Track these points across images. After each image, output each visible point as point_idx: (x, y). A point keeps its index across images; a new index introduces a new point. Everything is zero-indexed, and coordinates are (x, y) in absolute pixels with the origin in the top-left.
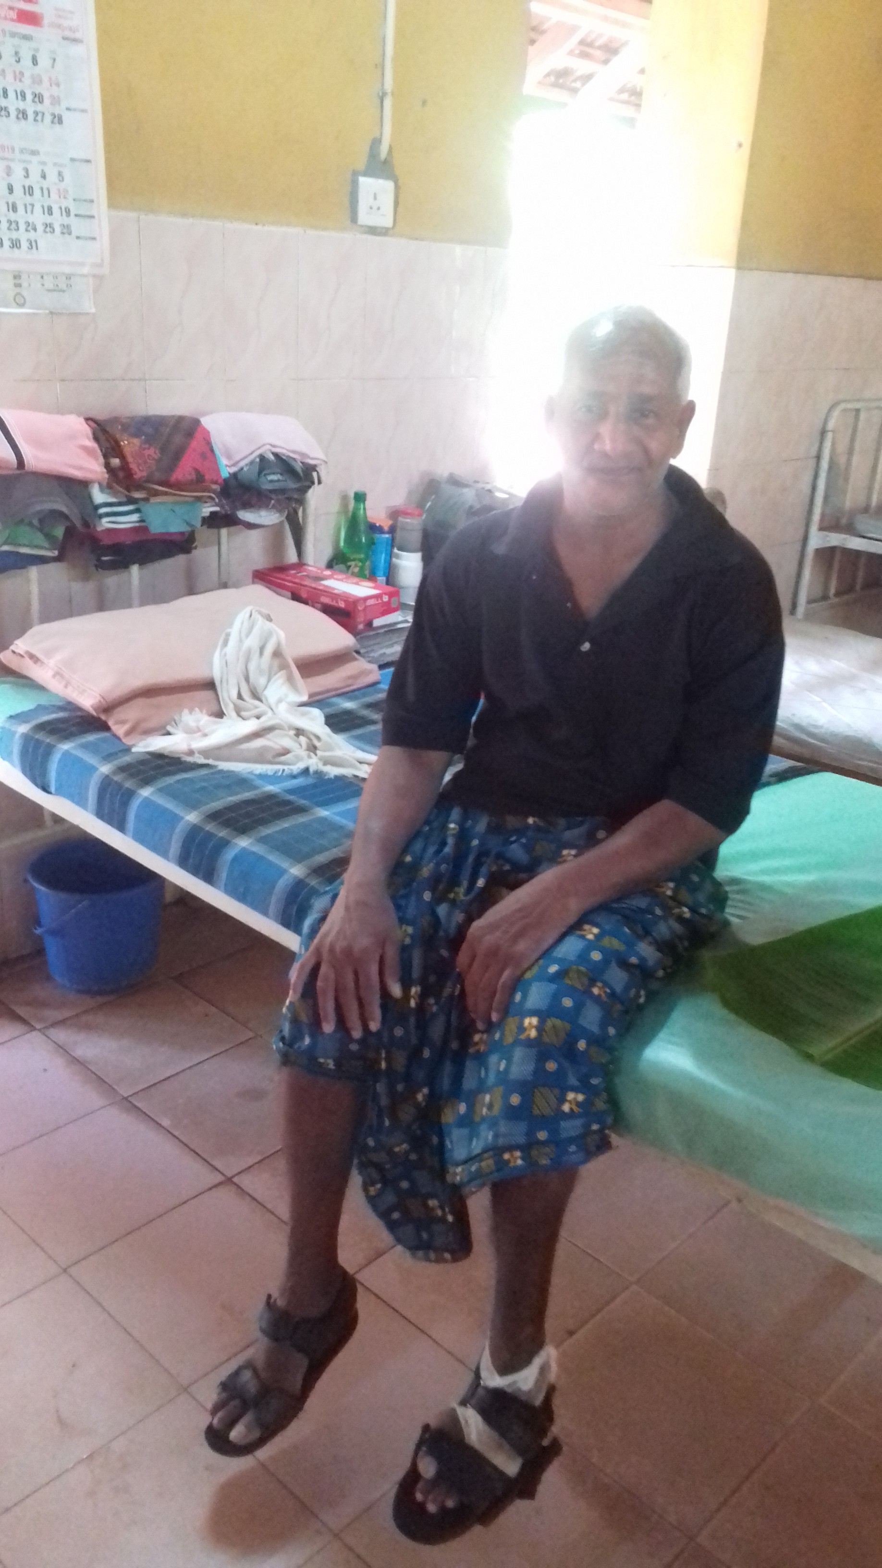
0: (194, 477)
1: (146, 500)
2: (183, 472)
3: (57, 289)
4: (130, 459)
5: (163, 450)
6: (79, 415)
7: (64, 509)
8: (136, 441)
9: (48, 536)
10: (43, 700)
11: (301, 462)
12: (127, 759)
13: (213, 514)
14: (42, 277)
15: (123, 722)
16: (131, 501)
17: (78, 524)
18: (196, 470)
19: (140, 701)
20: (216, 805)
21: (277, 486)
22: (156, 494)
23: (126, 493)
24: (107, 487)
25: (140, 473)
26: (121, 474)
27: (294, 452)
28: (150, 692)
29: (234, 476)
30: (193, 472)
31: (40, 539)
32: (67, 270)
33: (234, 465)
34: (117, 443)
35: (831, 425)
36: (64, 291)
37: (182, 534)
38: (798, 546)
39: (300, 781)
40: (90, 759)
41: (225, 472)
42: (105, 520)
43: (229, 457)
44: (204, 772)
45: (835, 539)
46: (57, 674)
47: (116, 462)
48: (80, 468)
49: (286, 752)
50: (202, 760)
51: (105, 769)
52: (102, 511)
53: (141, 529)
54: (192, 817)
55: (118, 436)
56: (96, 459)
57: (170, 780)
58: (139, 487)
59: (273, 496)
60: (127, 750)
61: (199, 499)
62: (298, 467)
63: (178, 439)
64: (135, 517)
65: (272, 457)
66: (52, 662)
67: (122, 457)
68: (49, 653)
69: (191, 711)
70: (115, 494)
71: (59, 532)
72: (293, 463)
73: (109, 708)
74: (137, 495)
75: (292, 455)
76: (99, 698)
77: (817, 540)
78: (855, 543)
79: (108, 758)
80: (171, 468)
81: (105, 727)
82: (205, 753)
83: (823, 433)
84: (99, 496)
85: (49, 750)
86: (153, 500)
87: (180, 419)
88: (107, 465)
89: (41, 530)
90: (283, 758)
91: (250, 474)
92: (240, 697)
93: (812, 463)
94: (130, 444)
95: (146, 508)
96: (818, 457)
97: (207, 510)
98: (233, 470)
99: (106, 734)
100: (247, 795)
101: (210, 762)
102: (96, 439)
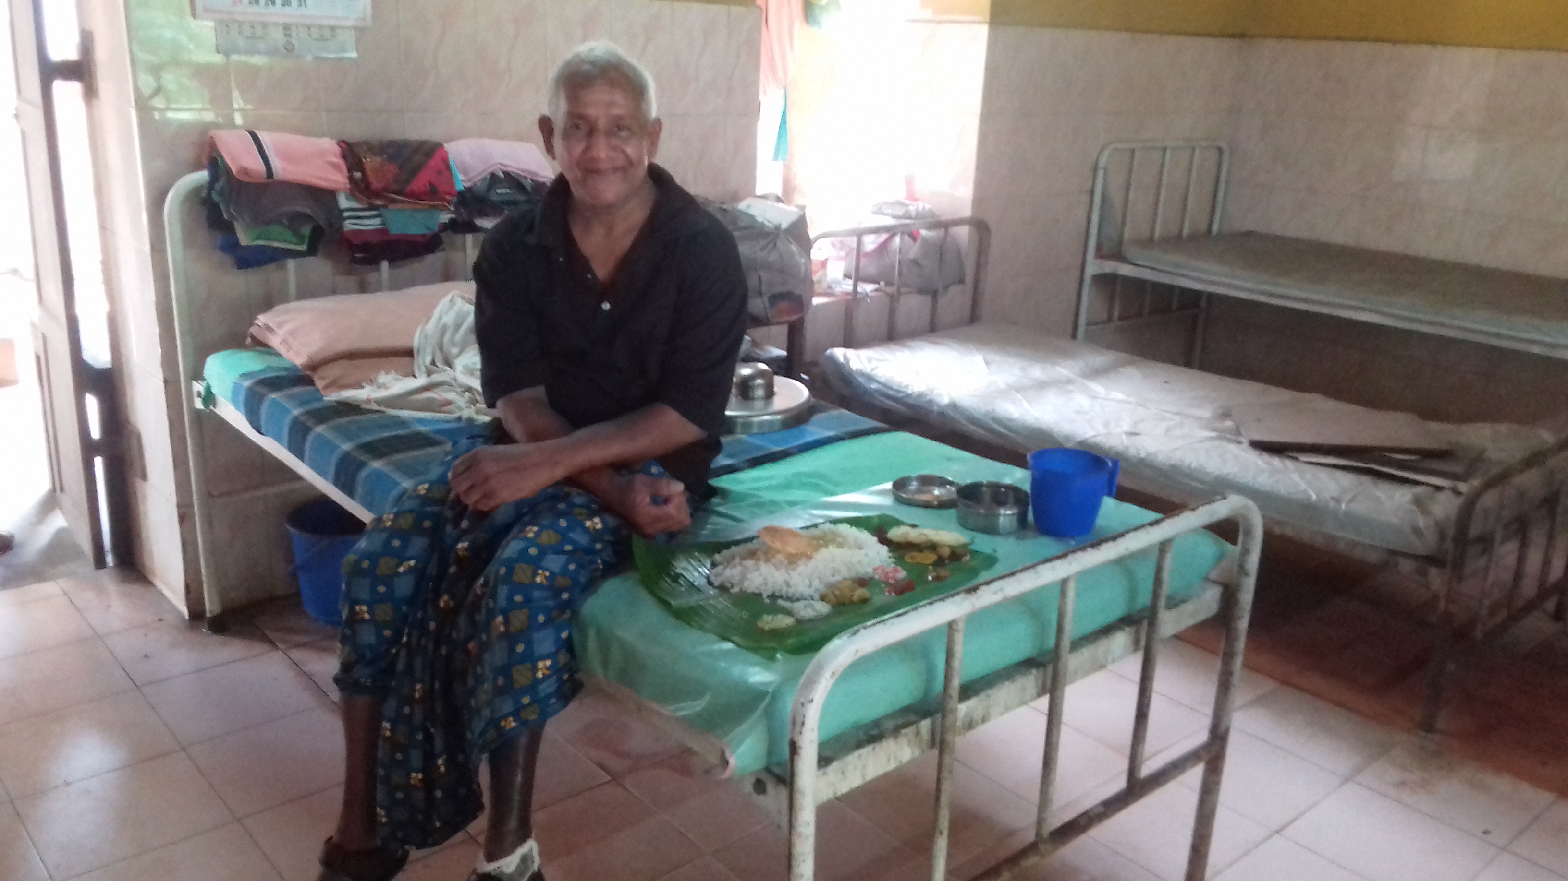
0: (428, 188)
1: (385, 207)
2: (419, 184)
3: (322, 39)
4: (369, 173)
5: (401, 168)
6: (332, 138)
7: (308, 211)
8: (378, 159)
9: (296, 233)
10: (273, 362)
11: (531, 180)
12: (316, 405)
13: (452, 221)
14: (309, 29)
15: (324, 378)
16: (372, 207)
17: (322, 223)
18: (430, 183)
19: (344, 363)
20: (369, 438)
21: (506, 198)
22: (394, 201)
23: (367, 200)
24: (352, 195)
25: (376, 184)
26: (362, 185)
27: (523, 171)
28: (352, 356)
29: (469, 190)
30: (428, 185)
31: (288, 234)
32: (333, 23)
33: (469, 181)
34: (360, 160)
35: (1102, 162)
36: (327, 40)
37: (424, 236)
38: (1076, 273)
39: (454, 425)
40: (288, 404)
41: (460, 187)
42: (347, 222)
43: (465, 173)
44: (375, 416)
45: (1109, 266)
46: (284, 341)
47: (358, 175)
48: (326, 179)
49: (449, 403)
50: (375, 407)
51: (296, 412)
52: (346, 214)
53: (384, 231)
54: (346, 446)
55: (362, 155)
56: (340, 171)
57: (343, 420)
58: (378, 195)
59: (506, 207)
60: (320, 399)
61: (434, 207)
62: (528, 184)
63: (418, 158)
64: (377, 221)
65: (502, 175)
66: (281, 332)
67: (363, 171)
68: (280, 326)
69: (387, 373)
70: (359, 200)
71: (306, 230)
72: (523, 181)
73: (315, 366)
74: (378, 202)
75: (521, 173)
76: (308, 359)
77: (1093, 267)
78: (1125, 270)
79: (302, 403)
80: (408, 181)
81: (311, 382)
82: (379, 402)
83: (1095, 169)
84: (344, 202)
85: (262, 397)
86: (391, 206)
87: (422, 143)
88: (351, 179)
89: (289, 228)
90: (445, 408)
91: (482, 187)
92: (433, 363)
93: (1085, 198)
94: (370, 162)
95: (385, 213)
96: (1092, 192)
97: (445, 217)
98: (468, 185)
99: (310, 388)
100: (401, 432)
101: (382, 408)
102: (344, 157)
